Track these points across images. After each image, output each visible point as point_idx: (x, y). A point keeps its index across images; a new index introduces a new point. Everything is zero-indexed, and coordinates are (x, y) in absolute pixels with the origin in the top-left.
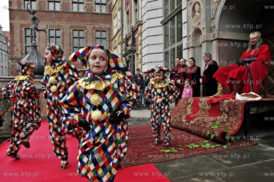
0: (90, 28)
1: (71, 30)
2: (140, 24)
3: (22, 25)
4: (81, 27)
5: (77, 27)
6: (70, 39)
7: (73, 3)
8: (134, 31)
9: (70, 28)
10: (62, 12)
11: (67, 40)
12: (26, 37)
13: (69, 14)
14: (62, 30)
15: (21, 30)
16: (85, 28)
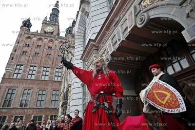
0: (50, 89)
1: (38, 90)
2: (70, 86)
3: (7, 87)
4: (44, 88)
5: (42, 88)
6: (36, 95)
7: (42, 75)
8: (67, 91)
9: (38, 89)
10: (35, 80)
11: (34, 96)
12: (7, 94)
13: (39, 81)
14: (32, 90)
15: (5, 89)
16: (47, 89)
